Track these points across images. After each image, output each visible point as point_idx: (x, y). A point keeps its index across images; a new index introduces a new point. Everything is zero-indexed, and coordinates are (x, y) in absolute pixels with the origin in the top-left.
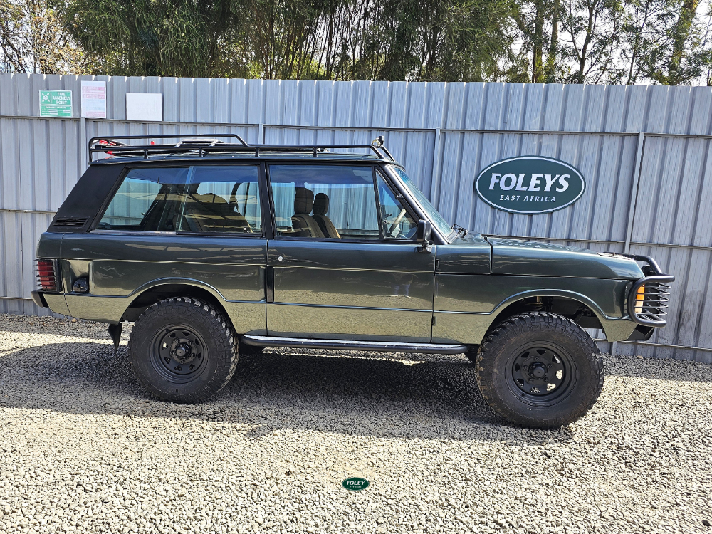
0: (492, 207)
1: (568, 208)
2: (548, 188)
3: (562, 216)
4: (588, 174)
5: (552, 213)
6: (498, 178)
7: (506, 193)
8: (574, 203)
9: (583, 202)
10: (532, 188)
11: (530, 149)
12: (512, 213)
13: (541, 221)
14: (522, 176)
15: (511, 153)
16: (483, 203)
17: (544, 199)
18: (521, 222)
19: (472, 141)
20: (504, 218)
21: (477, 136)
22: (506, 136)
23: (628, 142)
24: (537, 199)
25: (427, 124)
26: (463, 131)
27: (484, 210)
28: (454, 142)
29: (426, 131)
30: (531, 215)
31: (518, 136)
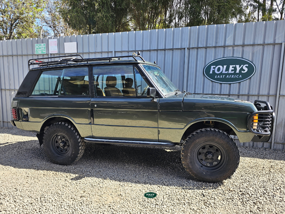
0: (212, 81)
1: (248, 80)
2: (238, 71)
3: (245, 84)
4: (257, 64)
5: (240, 83)
6: (214, 68)
7: (218, 75)
8: (250, 78)
9: (255, 77)
10: (230, 72)
11: (229, 54)
12: (221, 84)
13: (235, 86)
14: (225, 67)
15: (220, 56)
16: (208, 79)
17: (236, 76)
18: (225, 88)
19: (202, 52)
20: (217, 86)
21: (204, 50)
22: (217, 49)
23: (277, 47)
24: (233, 76)
25: (181, 46)
26: (198, 48)
27: (208, 82)
28: (194, 52)
29: (181, 49)
30: (230, 84)
31: (222, 49)
